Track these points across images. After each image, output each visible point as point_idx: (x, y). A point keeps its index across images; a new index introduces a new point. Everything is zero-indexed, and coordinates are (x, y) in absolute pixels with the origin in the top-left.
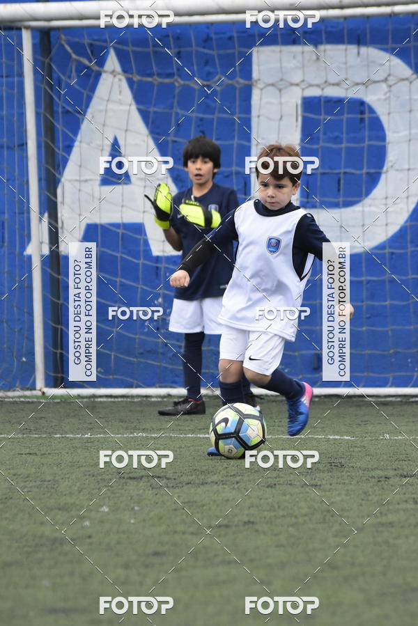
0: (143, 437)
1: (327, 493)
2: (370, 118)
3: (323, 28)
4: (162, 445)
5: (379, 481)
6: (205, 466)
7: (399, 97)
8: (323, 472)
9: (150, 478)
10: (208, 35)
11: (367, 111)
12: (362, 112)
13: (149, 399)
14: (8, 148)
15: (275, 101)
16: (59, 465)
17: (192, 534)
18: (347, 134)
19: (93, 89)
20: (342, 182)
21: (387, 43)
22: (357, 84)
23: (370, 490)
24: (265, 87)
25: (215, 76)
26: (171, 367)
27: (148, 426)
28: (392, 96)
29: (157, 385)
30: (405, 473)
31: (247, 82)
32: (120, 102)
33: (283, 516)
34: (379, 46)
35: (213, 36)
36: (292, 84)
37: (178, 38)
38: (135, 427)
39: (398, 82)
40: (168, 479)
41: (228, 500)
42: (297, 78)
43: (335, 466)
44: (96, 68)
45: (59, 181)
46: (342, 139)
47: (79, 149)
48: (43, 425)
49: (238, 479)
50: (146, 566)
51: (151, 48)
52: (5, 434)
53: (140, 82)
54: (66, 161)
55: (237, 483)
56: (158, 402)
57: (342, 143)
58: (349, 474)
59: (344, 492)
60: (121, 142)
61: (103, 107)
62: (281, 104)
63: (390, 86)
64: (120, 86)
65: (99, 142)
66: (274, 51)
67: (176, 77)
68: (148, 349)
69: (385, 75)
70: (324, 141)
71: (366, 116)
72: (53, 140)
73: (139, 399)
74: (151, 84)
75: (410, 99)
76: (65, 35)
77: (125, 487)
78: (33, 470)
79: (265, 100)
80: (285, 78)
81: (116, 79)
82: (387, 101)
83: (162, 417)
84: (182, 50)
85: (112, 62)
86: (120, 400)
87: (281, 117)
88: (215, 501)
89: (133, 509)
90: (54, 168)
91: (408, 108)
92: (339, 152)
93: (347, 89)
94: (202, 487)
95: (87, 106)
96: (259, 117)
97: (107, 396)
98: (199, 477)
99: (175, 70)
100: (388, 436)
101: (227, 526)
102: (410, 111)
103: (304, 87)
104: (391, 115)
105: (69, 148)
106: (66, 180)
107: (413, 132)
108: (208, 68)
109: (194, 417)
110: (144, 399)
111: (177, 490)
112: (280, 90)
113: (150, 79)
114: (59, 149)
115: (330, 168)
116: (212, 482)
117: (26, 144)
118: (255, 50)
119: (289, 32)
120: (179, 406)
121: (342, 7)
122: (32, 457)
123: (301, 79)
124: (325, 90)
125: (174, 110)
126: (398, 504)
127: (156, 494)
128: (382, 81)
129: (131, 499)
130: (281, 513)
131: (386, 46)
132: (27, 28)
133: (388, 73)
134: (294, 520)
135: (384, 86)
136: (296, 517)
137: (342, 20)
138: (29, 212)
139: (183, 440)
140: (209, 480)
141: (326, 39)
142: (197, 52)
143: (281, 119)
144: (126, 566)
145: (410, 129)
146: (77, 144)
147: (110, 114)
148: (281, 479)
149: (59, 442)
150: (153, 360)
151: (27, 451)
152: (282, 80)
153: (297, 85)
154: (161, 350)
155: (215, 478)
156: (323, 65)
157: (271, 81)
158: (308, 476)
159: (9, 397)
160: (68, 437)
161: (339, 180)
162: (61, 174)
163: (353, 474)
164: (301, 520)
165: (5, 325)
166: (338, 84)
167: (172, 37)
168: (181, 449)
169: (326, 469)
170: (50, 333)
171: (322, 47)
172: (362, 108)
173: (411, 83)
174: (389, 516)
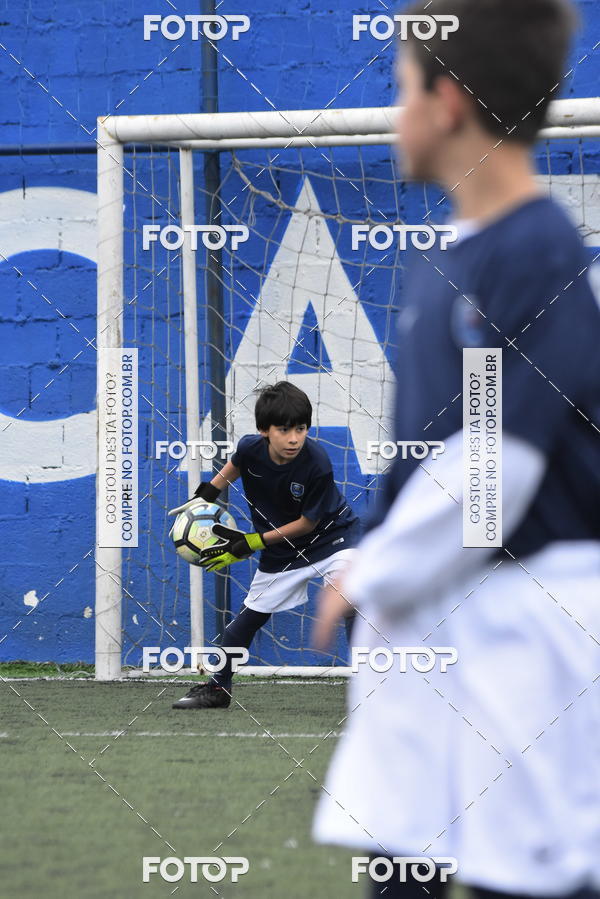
14: (157, 319)
16: (224, 777)
19: (279, 236)
32: (317, 255)
44: (283, 206)
45: (229, 366)
47: (257, 320)
48: (202, 719)
51: (364, 178)
52: (146, 730)
54: (238, 338)
60: (318, 312)
61: (292, 262)
64: (317, 231)
65: (287, 312)
67: (398, 219)
72: (221, 309)
76: (240, 159)
78: (188, 784)
81: (313, 221)
85: (307, 197)
86: (312, 683)
90: (221, 348)
95: (270, 260)
97: (293, 677)
99: (397, 208)
105: (243, 320)
106: (239, 365)
113: (361, 222)
114: (229, 323)
117: (183, 314)
119: (564, 155)
122: (186, 766)
123: (581, 223)
132: (186, 148)
138: (184, 411)
146: (253, 314)
147: (303, 270)
149: (225, 744)
151: (180, 756)
159: (154, 678)
160: (238, 737)
162: (231, 356)
165: (148, 571)
167: (395, 162)
170: (213, 585)
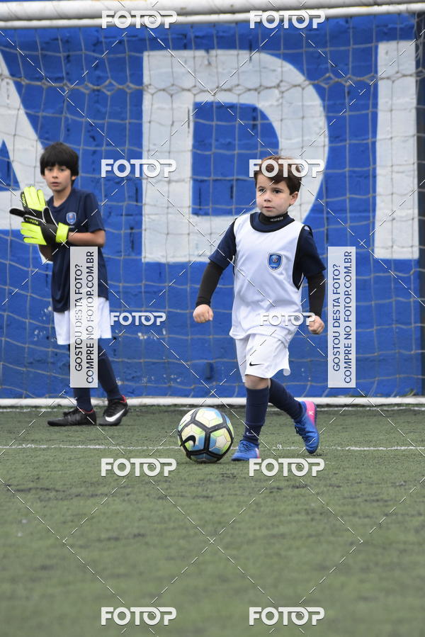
0: (31, 448)
1: (219, 505)
2: (263, 125)
3: (214, 32)
4: (51, 456)
5: (271, 492)
6: (95, 478)
7: (291, 103)
8: (215, 483)
9: (38, 490)
10: (98, 38)
11: (259, 118)
12: (255, 119)
13: (38, 410)
15: (167, 106)
17: (81, 547)
18: (240, 140)
20: (235, 189)
21: (279, 49)
22: (250, 90)
23: (262, 501)
24: (155, 93)
25: (105, 81)
26: (61, 376)
27: (37, 437)
28: (284, 103)
29: (47, 395)
30: (298, 484)
31: (137, 87)
32: (8, 107)
33: (174, 529)
34: (270, 52)
35: (103, 40)
36: (184, 90)
37: (67, 42)
38: (24, 438)
39: (291, 88)
40: (57, 491)
41: (118, 513)
42: (188, 83)
43: (227, 477)
46: (235, 146)
49: (128, 490)
50: (33, 580)
51: (40, 52)
53: (28, 86)
55: (128, 494)
56: (48, 412)
57: (235, 150)
58: (240, 485)
59: (235, 503)
60: (10, 147)
62: (172, 109)
63: (283, 92)
64: (8, 90)
66: (165, 56)
67: (65, 81)
68: (38, 359)
69: (278, 81)
70: (216, 148)
71: (259, 122)
73: (29, 410)
74: (40, 88)
75: (303, 105)
77: (13, 500)
79: (155, 106)
80: (176, 83)
81: (4, 83)
82: (280, 107)
83: (52, 428)
84: (71, 53)
86: (8, 410)
87: (173, 122)
88: (104, 513)
89: (20, 522)
91: (301, 115)
92: (231, 158)
93: (239, 95)
94: (92, 499)
96: (150, 122)
98: (89, 489)
99: (64, 74)
100: (280, 446)
101: (117, 539)
102: (303, 118)
103: (195, 92)
104: (284, 121)
107: (306, 138)
108: (98, 73)
109: (84, 428)
110: (34, 409)
111: (66, 503)
112: (172, 96)
113: (39, 83)
115: (222, 174)
116: (102, 494)
118: (146, 54)
119: (181, 36)
120: (69, 417)
121: (233, 12)
123: (193, 84)
124: (217, 96)
125: (64, 114)
126: (290, 515)
127: (45, 507)
128: (274, 87)
129: (19, 512)
130: (172, 525)
131: (278, 52)
133: (280, 79)
134: (184, 532)
135: (276, 92)
136: (187, 529)
137: (233, 25)
139: (72, 451)
140: (99, 492)
141: (218, 43)
142: (86, 55)
143: (172, 125)
144: (13, 580)
145: (303, 136)
148: (172, 491)
150: (43, 370)
152: (173, 85)
153: (189, 90)
154: (51, 360)
155: (105, 490)
156: (215, 70)
157: (162, 87)
158: (200, 488)
161: (232, 188)
163: (246, 485)
164: (192, 532)
166: (230, 90)
167: (61, 40)
168: (72, 461)
169: (217, 480)
171: (213, 52)
172: (254, 114)
173: (303, 89)
174: (281, 527)
